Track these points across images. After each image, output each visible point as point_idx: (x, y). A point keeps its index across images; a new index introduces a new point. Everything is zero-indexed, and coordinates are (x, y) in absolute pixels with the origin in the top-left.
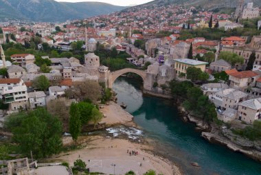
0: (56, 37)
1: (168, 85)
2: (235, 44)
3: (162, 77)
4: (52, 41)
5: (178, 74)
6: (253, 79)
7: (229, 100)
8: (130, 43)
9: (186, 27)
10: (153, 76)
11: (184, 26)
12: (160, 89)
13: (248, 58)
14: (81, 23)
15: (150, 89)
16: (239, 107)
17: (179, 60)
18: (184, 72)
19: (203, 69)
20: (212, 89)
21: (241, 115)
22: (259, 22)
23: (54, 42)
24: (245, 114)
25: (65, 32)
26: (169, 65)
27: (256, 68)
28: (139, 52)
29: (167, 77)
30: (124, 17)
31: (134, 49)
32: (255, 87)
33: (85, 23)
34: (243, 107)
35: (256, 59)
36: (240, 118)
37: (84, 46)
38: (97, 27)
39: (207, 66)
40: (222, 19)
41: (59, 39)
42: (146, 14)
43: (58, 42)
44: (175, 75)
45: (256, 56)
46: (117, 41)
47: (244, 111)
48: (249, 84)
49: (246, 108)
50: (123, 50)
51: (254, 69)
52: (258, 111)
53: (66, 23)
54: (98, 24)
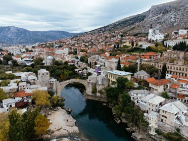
0: (24, 55)
1: (104, 91)
2: (151, 58)
3: (99, 85)
4: (20, 58)
5: (111, 82)
6: (167, 86)
7: (151, 105)
8: (77, 58)
9: (116, 46)
10: (92, 84)
11: (115, 46)
12: (98, 94)
13: (161, 69)
14: (46, 45)
15: (91, 94)
16: (160, 111)
17: (111, 72)
18: (115, 80)
19: (129, 78)
20: (137, 95)
21: (162, 118)
22: (165, 42)
23: (22, 59)
24: (166, 117)
25: (32, 51)
26: (104, 75)
27: (168, 77)
28: (84, 65)
29: (103, 85)
30: (75, 41)
31: (80, 63)
32: (170, 92)
33: (48, 45)
34: (163, 111)
35: (168, 70)
36: (162, 120)
37: (44, 62)
38: (56, 47)
39: (132, 75)
40: (140, 41)
41: (25, 57)
42: (90, 38)
43: (24, 59)
44: (109, 83)
45: (167, 67)
46: (68, 57)
47: (164, 114)
48: (165, 90)
49: (166, 112)
50: (72, 64)
51: (167, 77)
52: (176, 115)
53: (35, 45)
54: (57, 45)
